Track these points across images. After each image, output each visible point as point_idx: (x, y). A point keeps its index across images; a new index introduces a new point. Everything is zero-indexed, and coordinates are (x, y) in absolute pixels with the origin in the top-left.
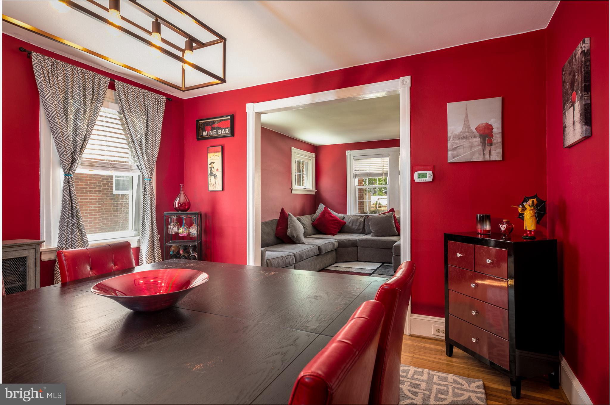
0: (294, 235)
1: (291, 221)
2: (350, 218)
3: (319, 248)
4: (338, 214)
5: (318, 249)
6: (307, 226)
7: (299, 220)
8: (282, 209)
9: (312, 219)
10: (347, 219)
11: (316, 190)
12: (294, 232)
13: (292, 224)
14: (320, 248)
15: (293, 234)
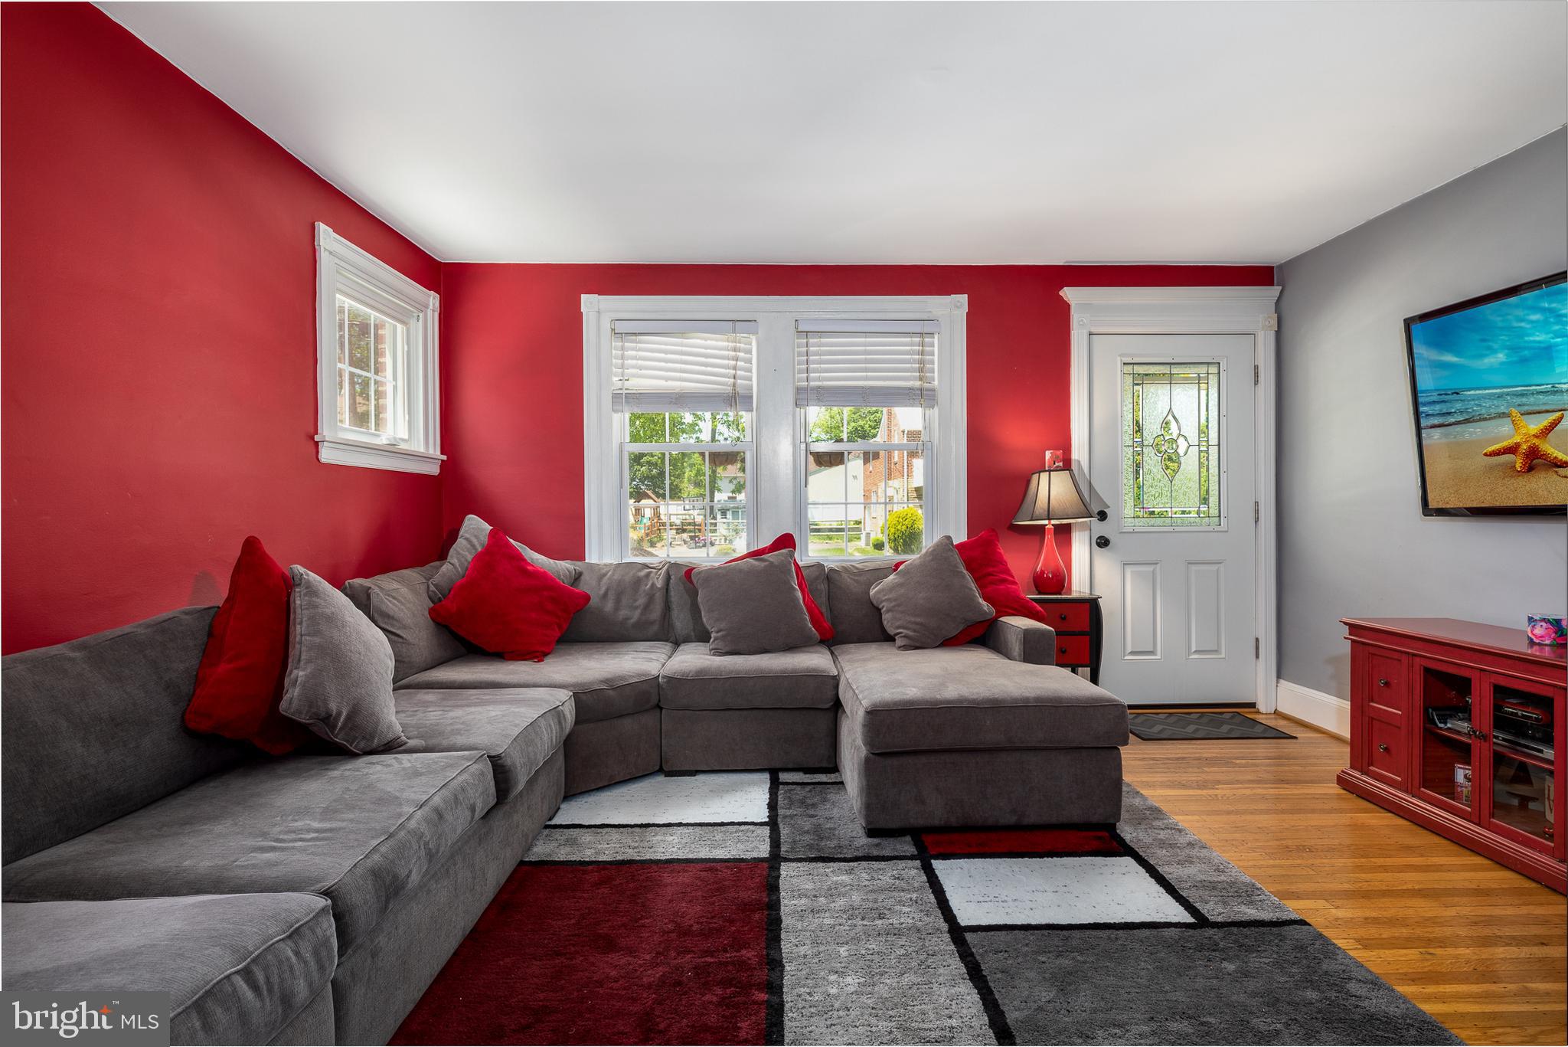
0: (333, 706)
1: (312, 618)
2: (605, 575)
3: (500, 770)
4: (551, 561)
5: (490, 776)
6: (405, 627)
7: (363, 602)
8: (251, 546)
9: (432, 588)
10: (594, 583)
11: (444, 458)
12: (331, 689)
13: (317, 640)
14: (503, 766)
15: (325, 701)
